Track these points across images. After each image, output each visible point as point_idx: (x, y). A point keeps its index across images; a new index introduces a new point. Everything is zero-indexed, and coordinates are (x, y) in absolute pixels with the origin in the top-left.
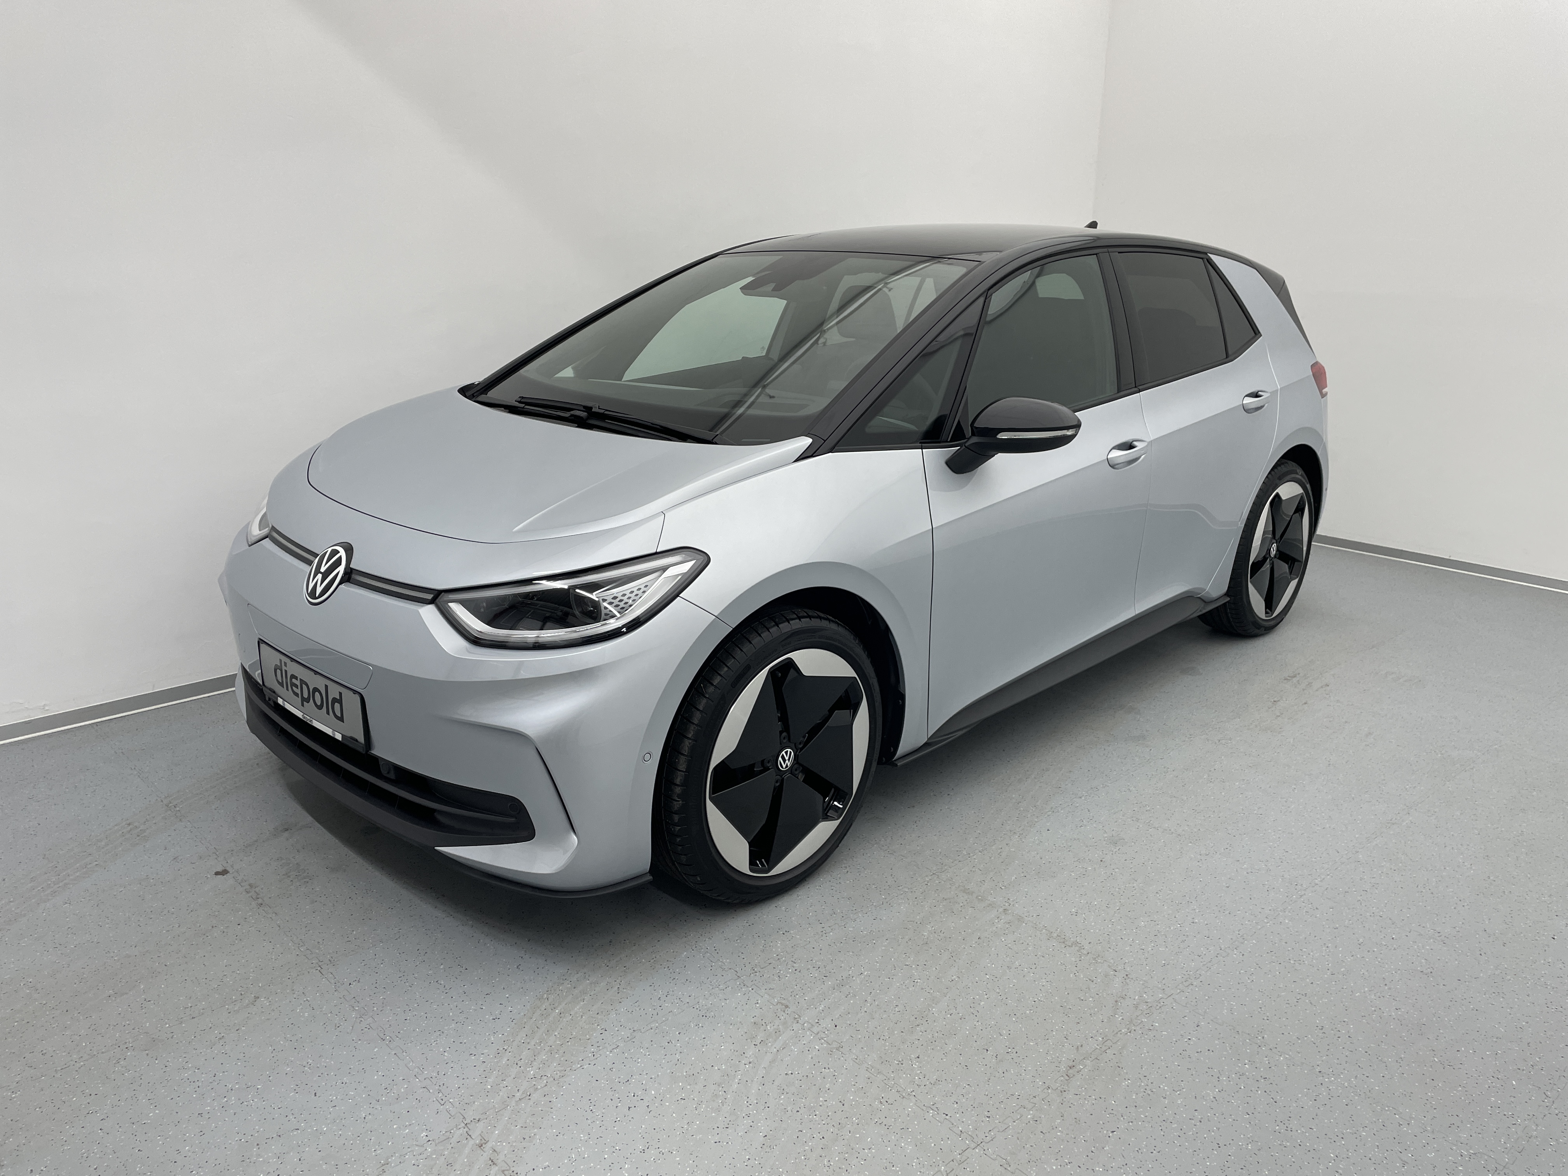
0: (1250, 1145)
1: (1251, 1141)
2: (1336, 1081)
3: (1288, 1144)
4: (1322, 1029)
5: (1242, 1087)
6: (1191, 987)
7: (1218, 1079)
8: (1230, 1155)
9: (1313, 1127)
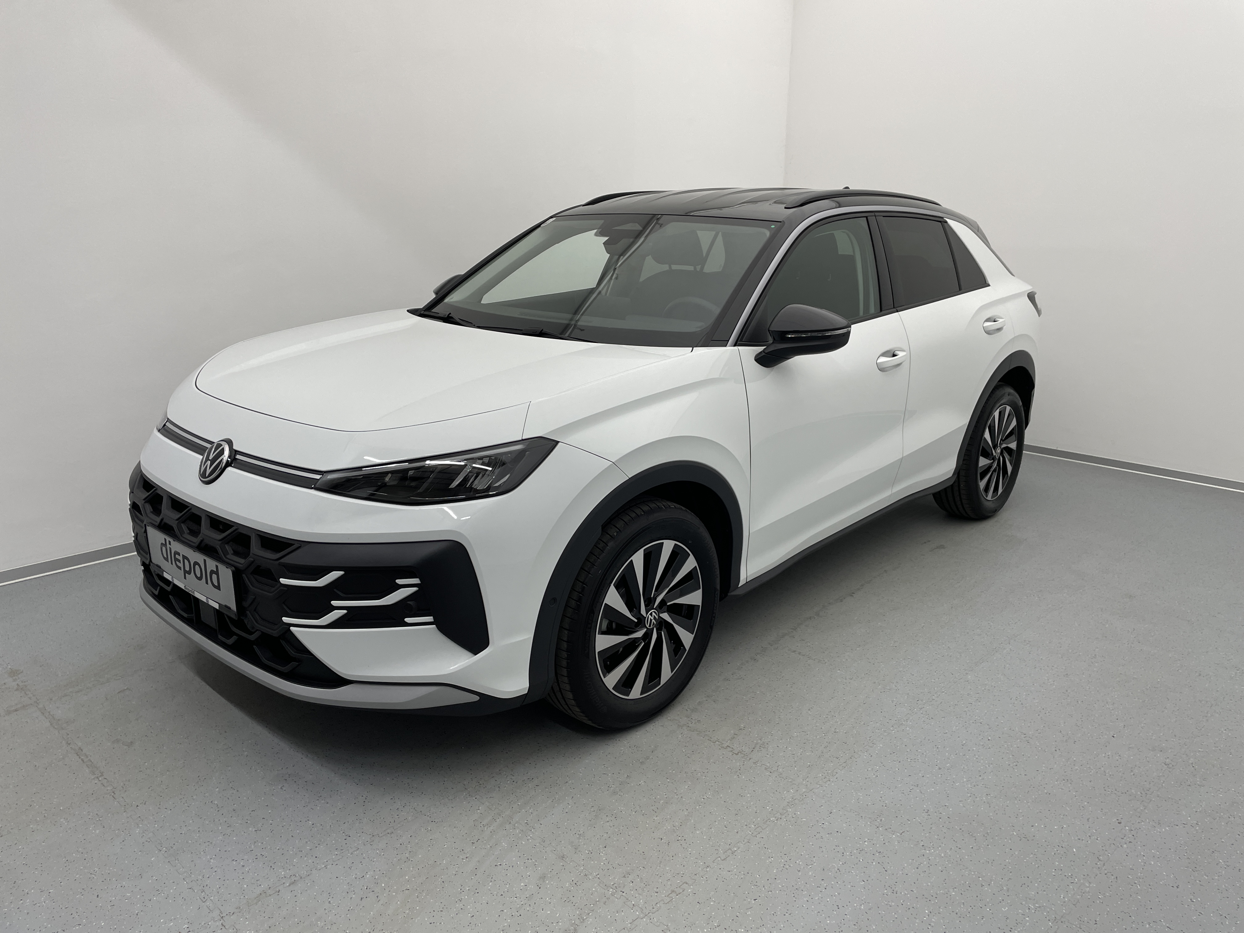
0: (863, 906)
1: (864, 902)
2: (935, 853)
3: (893, 904)
4: (927, 812)
5: (861, 860)
6: (829, 782)
7: (843, 854)
8: (846, 914)
9: (914, 890)
